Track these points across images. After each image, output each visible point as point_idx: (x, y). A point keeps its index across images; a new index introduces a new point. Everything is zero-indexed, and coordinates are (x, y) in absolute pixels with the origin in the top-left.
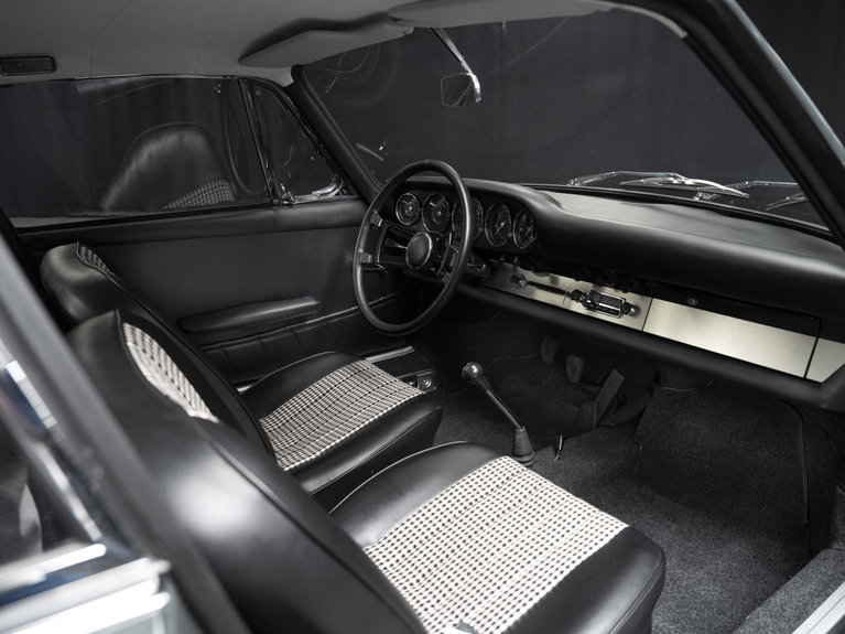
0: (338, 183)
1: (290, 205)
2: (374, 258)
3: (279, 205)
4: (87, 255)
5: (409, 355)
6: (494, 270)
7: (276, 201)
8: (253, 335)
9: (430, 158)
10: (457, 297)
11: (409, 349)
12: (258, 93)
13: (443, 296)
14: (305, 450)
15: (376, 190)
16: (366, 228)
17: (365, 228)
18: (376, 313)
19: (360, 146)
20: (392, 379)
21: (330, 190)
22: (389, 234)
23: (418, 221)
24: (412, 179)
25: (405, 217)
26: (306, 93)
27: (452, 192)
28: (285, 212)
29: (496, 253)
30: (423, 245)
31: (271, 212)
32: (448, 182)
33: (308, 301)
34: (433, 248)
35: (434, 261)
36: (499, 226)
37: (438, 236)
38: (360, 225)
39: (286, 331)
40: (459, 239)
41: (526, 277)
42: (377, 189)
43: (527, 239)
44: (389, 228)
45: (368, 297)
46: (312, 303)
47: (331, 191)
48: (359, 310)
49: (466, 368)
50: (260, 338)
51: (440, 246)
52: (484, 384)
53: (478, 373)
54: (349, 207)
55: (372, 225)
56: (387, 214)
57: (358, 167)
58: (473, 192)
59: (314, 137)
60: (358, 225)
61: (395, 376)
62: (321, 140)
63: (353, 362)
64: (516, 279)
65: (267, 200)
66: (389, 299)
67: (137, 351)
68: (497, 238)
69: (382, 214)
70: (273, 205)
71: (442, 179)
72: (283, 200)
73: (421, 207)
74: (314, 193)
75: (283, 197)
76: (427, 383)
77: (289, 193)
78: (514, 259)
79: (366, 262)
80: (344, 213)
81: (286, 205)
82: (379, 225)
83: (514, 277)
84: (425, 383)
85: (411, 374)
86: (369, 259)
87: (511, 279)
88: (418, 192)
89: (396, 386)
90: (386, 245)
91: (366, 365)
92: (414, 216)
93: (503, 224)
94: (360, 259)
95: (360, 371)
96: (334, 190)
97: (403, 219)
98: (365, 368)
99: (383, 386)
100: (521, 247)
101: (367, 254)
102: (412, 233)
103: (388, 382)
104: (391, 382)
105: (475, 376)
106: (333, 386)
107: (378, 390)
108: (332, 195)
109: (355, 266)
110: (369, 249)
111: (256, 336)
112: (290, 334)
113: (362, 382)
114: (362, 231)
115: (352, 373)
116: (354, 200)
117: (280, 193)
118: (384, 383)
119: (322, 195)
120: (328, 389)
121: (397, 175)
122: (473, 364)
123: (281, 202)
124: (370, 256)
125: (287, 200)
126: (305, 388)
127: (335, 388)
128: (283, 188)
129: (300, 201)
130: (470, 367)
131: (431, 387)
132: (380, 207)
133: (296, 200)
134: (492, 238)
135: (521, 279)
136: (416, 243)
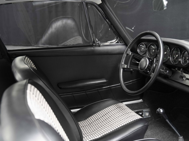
0: (117, 38)
1: (99, 46)
2: (127, 66)
4: (27, 60)
5: (141, 103)
6: (174, 73)
7: (94, 44)
8: (83, 91)
9: (149, 30)
11: (141, 100)
12: (89, 7)
13: (151, 81)
14: (95, 134)
15: (131, 41)
17: (125, 55)
18: (127, 87)
19: (127, 28)
20: (131, 111)
21: (114, 41)
23: (145, 53)
24: (143, 38)
25: (141, 52)
26: (106, 7)
28: (97, 48)
29: (174, 67)
30: (145, 62)
31: (92, 48)
32: (155, 39)
33: (103, 80)
34: (149, 64)
35: (149, 68)
36: (176, 56)
37: (151, 59)
38: (123, 54)
39: (96, 90)
40: (158, 61)
41: (186, 77)
43: (186, 62)
44: (133, 56)
46: (105, 81)
49: (158, 110)
50: (86, 92)
51: (151, 63)
52: (165, 116)
53: (163, 112)
54: (120, 47)
55: (127, 54)
56: (133, 50)
57: (125, 33)
58: (165, 43)
59: (109, 23)
60: (122, 54)
61: (132, 110)
62: (112, 24)
63: (118, 103)
64: (182, 77)
65: (91, 44)
66: (134, 81)
67: (30, 94)
68: (175, 61)
69: (131, 50)
70: (93, 46)
71: (153, 38)
72: (97, 44)
73: (147, 48)
74: (108, 42)
75: (97, 43)
76: (147, 114)
77: (99, 42)
78: (180, 69)
79: (124, 67)
80: (118, 49)
81: (98, 46)
82: (130, 54)
83: (181, 76)
84: (146, 114)
85: (141, 110)
86: (126, 66)
87: (180, 77)
88: (146, 43)
89: (132, 114)
90: (133, 62)
91: (122, 105)
92: (144, 51)
93: (177, 56)
94: (122, 66)
95: (119, 107)
96: (115, 41)
97: (140, 52)
98: (122, 106)
99: (127, 113)
100: (184, 65)
101: (125, 65)
102: (141, 58)
103: (129, 112)
104: (130, 112)
105: (161, 113)
106: (109, 111)
107: (125, 115)
108: (114, 43)
109: (121, 69)
110: (126, 63)
111: (84, 91)
112: (96, 91)
113: (120, 111)
114: (124, 56)
115: (117, 108)
116: (123, 45)
117: (96, 42)
118: (128, 113)
119: (111, 43)
120: (107, 112)
121: (137, 36)
122: (161, 109)
123: (96, 45)
124: (126, 65)
125: (98, 44)
126: (99, 111)
127: (110, 112)
128: (97, 40)
129: (103, 44)
130: (160, 110)
131: (148, 116)
132: (131, 48)
133: (101, 44)
134: (173, 61)
135: (184, 77)
136: (143, 61)
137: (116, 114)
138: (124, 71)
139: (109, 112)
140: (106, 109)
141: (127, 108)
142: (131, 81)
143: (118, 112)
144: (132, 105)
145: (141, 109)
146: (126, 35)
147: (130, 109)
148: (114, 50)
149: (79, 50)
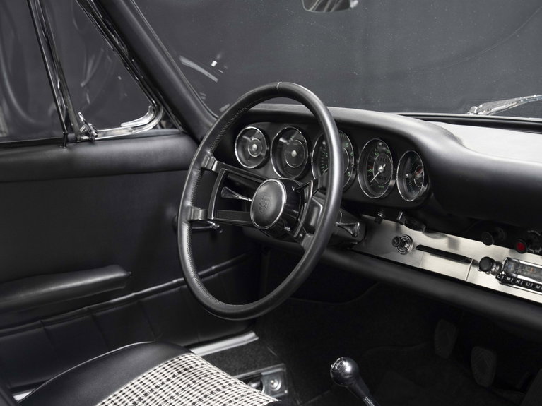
0: (157, 111)
1: (91, 141)
2: (206, 214)
3: (75, 141)
5: (250, 345)
6: (369, 229)
7: (71, 136)
8: (35, 320)
9: (283, 80)
10: (322, 267)
11: (250, 337)
16: (196, 173)
17: (194, 173)
18: (208, 286)
21: (144, 120)
22: (227, 182)
23: (265, 164)
25: (248, 158)
27: (313, 125)
28: (84, 151)
29: (372, 207)
30: (274, 196)
31: (65, 151)
33: (111, 272)
34: (288, 200)
35: (289, 218)
36: (376, 170)
37: (293, 184)
38: (187, 168)
39: (82, 313)
40: (324, 190)
41: (415, 239)
42: (210, 121)
43: (416, 188)
44: (227, 173)
45: (198, 266)
46: (119, 274)
47: (147, 122)
48: (185, 282)
49: (335, 366)
50: (43, 324)
51: (296, 198)
52: (360, 388)
53: (354, 373)
54: (171, 144)
55: (203, 170)
56: (223, 154)
57: (184, 90)
58: (342, 125)
59: (124, 49)
60: (184, 168)
61: (233, 375)
63: (176, 355)
64: (400, 242)
65: (59, 134)
66: (223, 268)
68: (374, 187)
69: (217, 154)
70: (67, 141)
72: (81, 134)
73: (269, 144)
74: (123, 125)
75: (82, 130)
76: (276, 385)
77: (90, 125)
78: (398, 215)
79: (196, 219)
80: (165, 151)
81: (86, 141)
82: (213, 169)
83: (397, 238)
84: (273, 384)
85: (253, 372)
86: (200, 214)
87: (394, 242)
88: (266, 125)
89: (236, 390)
90: (223, 196)
91: (195, 360)
92: (260, 157)
93: (381, 168)
94: (187, 215)
95: (185, 370)
96: (150, 122)
97: (246, 159)
98: (193, 365)
99: (218, 390)
100: (408, 198)
101: (196, 208)
102: (258, 181)
103: (225, 384)
104: (230, 385)
105: (346, 374)
106: (147, 391)
107: (212, 396)
108: (148, 129)
109: (181, 224)
110: (200, 201)
111: (39, 322)
112: (88, 317)
113: (189, 385)
114: (190, 178)
115: (176, 373)
116: (179, 135)
117: (77, 125)
118: (220, 387)
119: (134, 128)
120: (141, 395)
121: (237, 102)
122: (345, 360)
123: (79, 137)
124: (201, 211)
125: (87, 134)
126: (109, 395)
127: (151, 394)
128: (82, 118)
129: (104, 135)
130: (341, 364)
131: (281, 390)
132: (214, 146)
133: (99, 135)
134: (368, 187)
135: (407, 241)
136: (265, 193)
137: (176, 397)
138: (192, 233)
139: (146, 395)
140: (134, 381)
141: (213, 372)
142: (213, 268)
143: (183, 389)
144: (221, 358)
145: (255, 367)
146: (189, 97)
147: (225, 374)
148: (147, 155)
149: (12, 159)
